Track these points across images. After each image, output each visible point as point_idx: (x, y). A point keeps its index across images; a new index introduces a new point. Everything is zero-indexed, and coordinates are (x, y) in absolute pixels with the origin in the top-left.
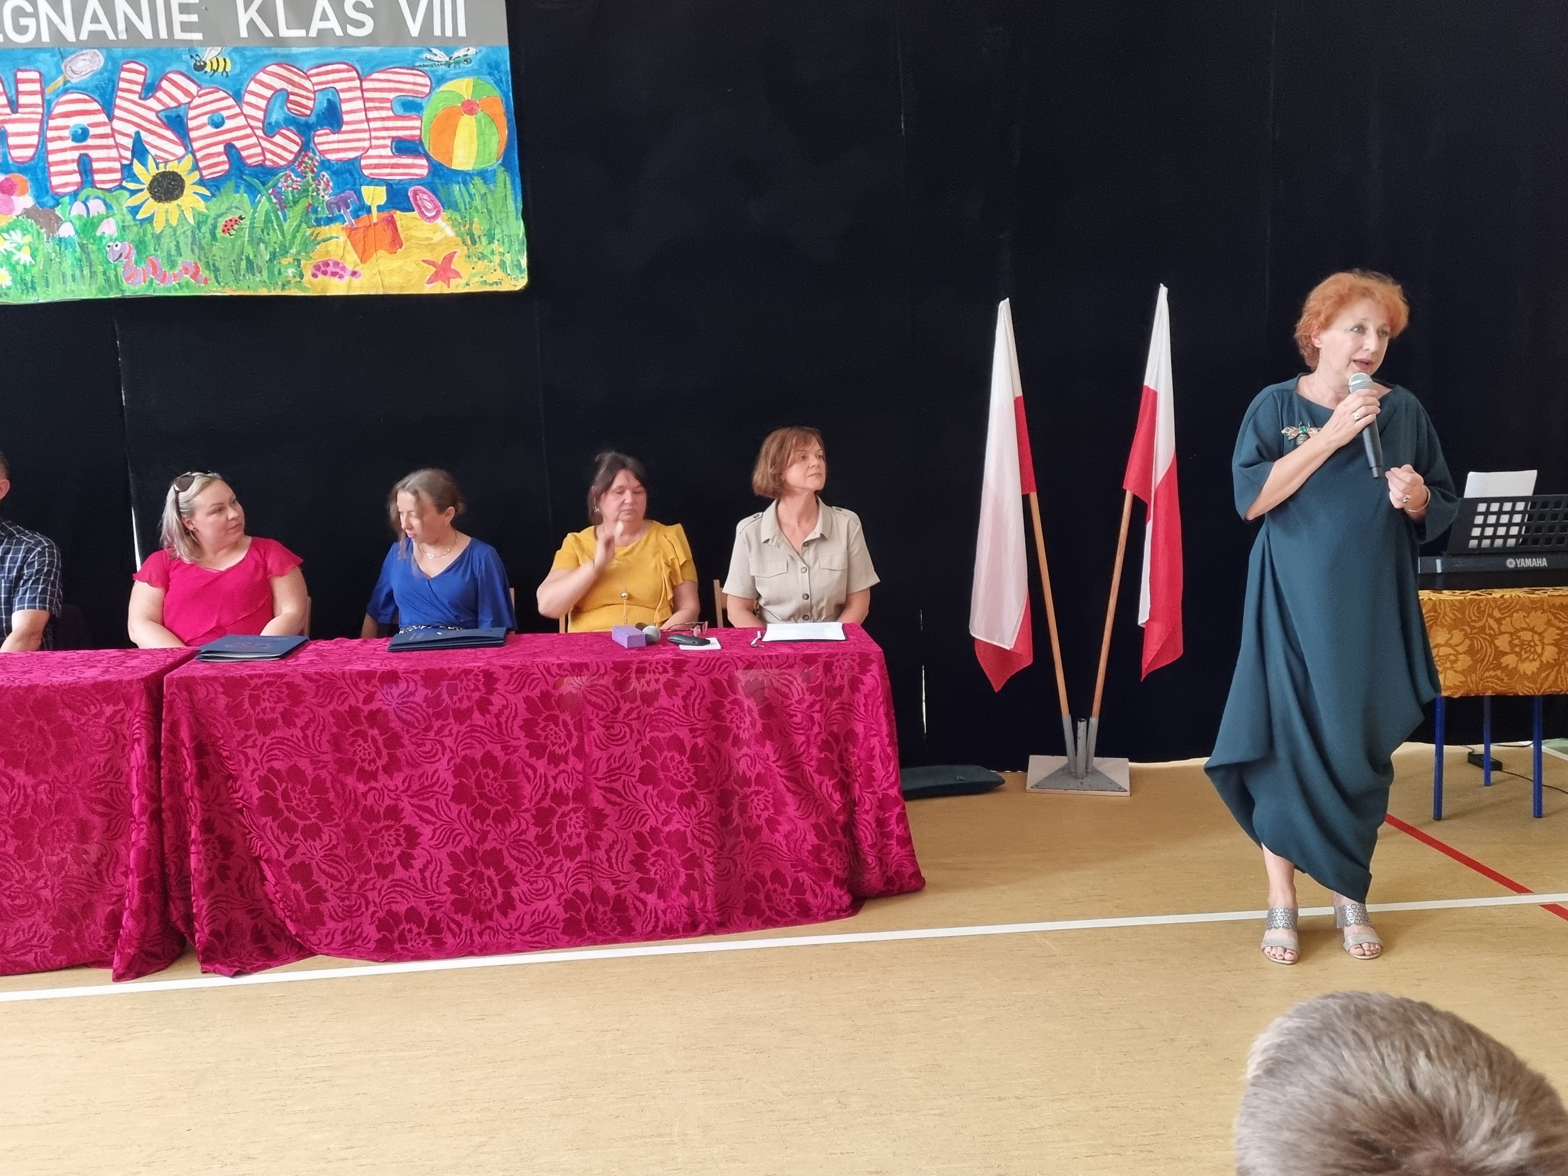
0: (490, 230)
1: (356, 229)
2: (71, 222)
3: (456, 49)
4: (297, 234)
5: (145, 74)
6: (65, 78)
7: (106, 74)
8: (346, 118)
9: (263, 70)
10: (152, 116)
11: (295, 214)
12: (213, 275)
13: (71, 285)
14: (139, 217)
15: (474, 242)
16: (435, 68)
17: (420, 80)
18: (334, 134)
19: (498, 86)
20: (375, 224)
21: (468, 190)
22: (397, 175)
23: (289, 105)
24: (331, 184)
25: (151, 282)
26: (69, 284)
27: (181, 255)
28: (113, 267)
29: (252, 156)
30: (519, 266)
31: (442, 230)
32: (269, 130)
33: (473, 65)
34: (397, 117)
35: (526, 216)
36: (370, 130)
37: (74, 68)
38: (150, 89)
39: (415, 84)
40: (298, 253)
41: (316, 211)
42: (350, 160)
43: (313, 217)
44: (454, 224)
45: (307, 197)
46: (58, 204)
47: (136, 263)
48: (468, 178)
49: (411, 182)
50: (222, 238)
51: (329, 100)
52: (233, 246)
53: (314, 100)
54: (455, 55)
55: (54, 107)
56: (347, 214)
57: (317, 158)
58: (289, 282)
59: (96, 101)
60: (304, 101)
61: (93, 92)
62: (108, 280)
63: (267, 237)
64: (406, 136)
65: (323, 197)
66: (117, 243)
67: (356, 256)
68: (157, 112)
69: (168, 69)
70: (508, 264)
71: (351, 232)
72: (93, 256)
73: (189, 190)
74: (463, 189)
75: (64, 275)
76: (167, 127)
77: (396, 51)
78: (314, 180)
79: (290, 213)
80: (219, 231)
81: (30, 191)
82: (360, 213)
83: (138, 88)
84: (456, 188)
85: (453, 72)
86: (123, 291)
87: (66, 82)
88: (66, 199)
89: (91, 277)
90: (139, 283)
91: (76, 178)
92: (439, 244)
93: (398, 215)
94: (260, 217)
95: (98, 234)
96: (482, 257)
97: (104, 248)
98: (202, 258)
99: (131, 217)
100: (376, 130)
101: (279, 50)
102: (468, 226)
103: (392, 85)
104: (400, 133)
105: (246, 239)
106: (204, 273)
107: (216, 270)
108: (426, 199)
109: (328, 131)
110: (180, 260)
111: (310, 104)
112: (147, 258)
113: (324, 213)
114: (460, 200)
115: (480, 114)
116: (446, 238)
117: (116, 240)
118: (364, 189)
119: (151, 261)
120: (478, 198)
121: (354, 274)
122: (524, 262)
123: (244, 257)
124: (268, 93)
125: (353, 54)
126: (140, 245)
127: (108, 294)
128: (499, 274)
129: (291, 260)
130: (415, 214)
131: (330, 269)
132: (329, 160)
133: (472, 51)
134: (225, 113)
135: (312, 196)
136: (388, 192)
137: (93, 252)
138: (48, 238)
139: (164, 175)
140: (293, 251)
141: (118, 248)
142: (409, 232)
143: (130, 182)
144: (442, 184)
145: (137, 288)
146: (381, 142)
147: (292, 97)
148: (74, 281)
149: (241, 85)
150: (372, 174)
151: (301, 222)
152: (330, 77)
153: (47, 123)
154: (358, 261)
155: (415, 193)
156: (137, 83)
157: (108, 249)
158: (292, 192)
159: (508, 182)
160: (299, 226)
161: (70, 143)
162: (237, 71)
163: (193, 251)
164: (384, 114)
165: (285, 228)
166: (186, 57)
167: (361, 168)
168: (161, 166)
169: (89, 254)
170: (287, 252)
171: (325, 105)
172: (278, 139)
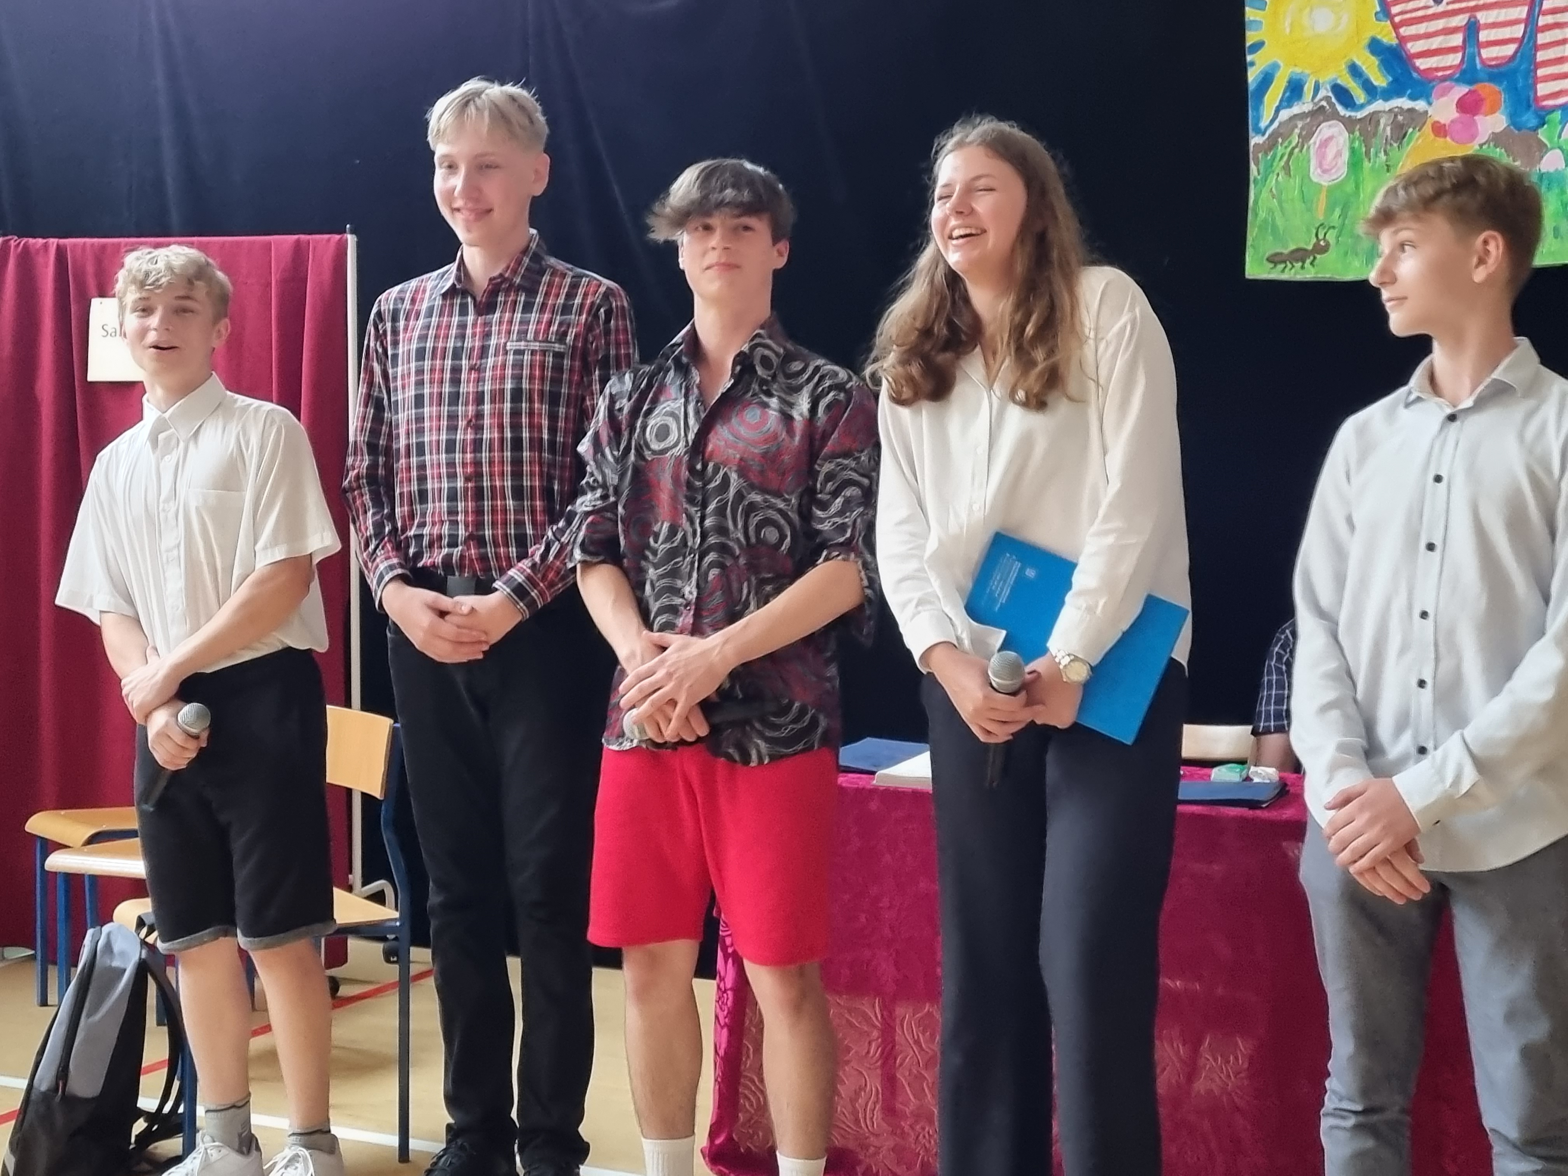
46: (1545, 124)
81: (1503, 107)
88: (1560, 116)
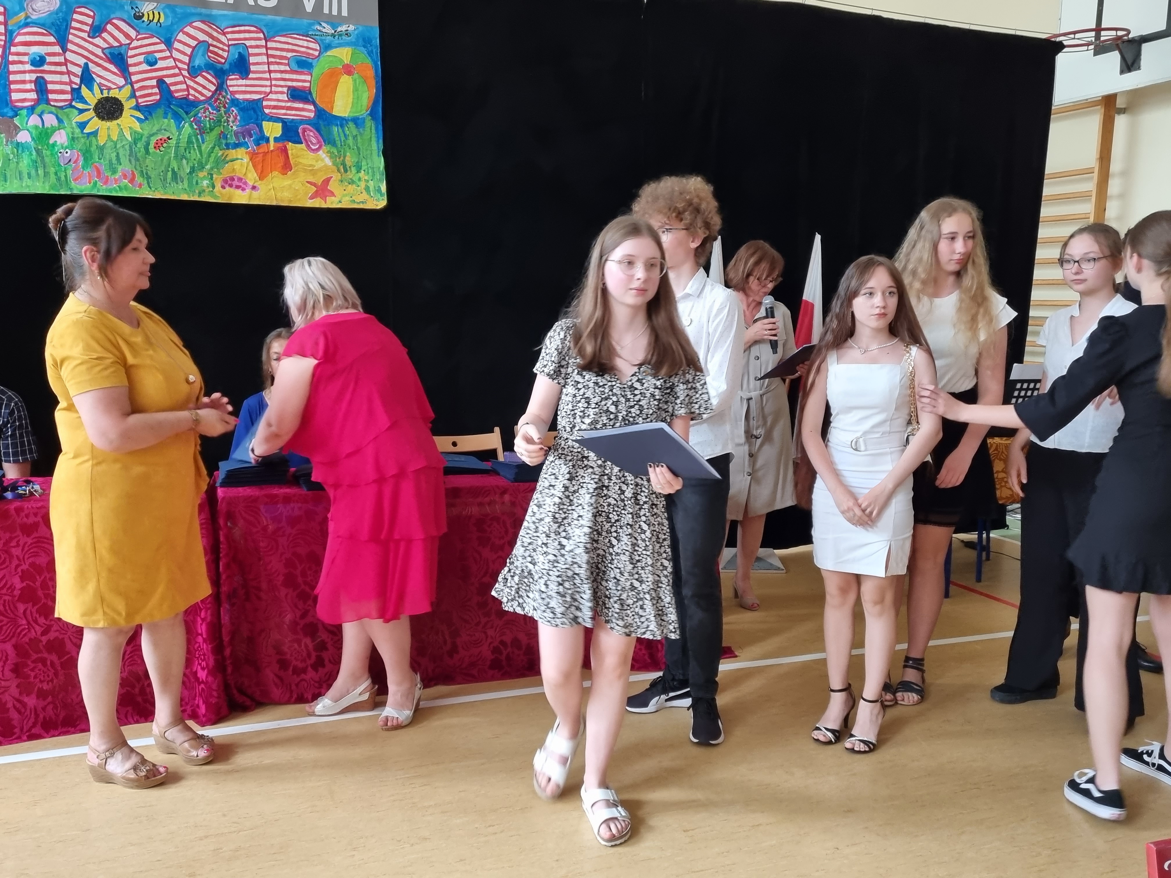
0: (358, 162)
1: (257, 154)
2: (28, 130)
3: (340, 25)
4: (212, 154)
5: (93, 17)
6: (26, 14)
7: (61, 14)
8: (253, 68)
9: (190, 25)
10: (99, 52)
11: (211, 138)
12: (146, 182)
13: (27, 182)
14: (85, 131)
15: (346, 171)
16: (323, 38)
17: (312, 45)
18: (243, 79)
19: (370, 56)
20: (272, 151)
21: (344, 132)
22: (291, 115)
23: (209, 54)
24: (238, 118)
25: (96, 182)
26: (25, 180)
27: (121, 164)
28: (63, 170)
29: (179, 90)
30: (379, 190)
31: (322, 160)
32: (194, 72)
33: (352, 38)
34: (292, 72)
35: (386, 154)
36: (271, 79)
37: (34, 7)
38: (97, 30)
39: (308, 48)
40: (212, 169)
41: (226, 138)
42: (254, 100)
43: (224, 142)
44: (332, 156)
45: (220, 126)
46: (16, 115)
47: (83, 168)
48: (344, 122)
49: (302, 122)
50: (154, 152)
51: (240, 53)
52: (162, 160)
53: (228, 52)
54: (339, 29)
55: (16, 37)
56: (250, 142)
57: (229, 97)
58: (204, 191)
59: (52, 35)
60: (220, 52)
61: (49, 28)
62: (59, 179)
63: (188, 155)
64: (299, 86)
65: (232, 127)
66: (67, 150)
67: (256, 174)
68: (103, 49)
69: (112, 16)
70: (372, 188)
71: (253, 156)
72: (47, 160)
73: (126, 113)
74: (340, 130)
75: (20, 173)
76: (111, 62)
77: (295, 21)
78: (225, 114)
79: (207, 138)
80: (152, 146)
82: (260, 142)
83: (87, 28)
84: (335, 129)
85: (337, 42)
86: (71, 189)
87: (27, 17)
88: (24, 112)
89: (44, 176)
90: (86, 183)
91: (33, 96)
92: (320, 170)
93: (290, 146)
94: (184, 138)
95: (51, 141)
96: (352, 182)
97: (56, 153)
98: (138, 167)
99: (79, 130)
100: (276, 79)
101: (204, 11)
102: (342, 158)
103: (290, 47)
104: (295, 84)
105: (173, 155)
106: (139, 179)
107: (149, 178)
108: (312, 136)
109: (238, 77)
110: (120, 168)
111: (225, 54)
112: (92, 164)
113: (232, 140)
114: (337, 139)
115: (356, 76)
116: (326, 166)
117: (66, 148)
118: (264, 123)
119: (96, 166)
120: (350, 138)
121: (254, 188)
122: (384, 188)
123: (170, 169)
124: (193, 43)
125: (261, 20)
126: (87, 154)
127: (59, 190)
128: (365, 196)
129: (206, 174)
130: (303, 146)
131: (236, 183)
132: (238, 99)
133: (352, 28)
134: (158, 55)
135: (224, 126)
136: (283, 128)
137: (47, 156)
138: (7, 142)
139: (107, 99)
140: (208, 167)
141: (68, 155)
142: (297, 160)
143: (79, 102)
144: (324, 125)
145: (83, 187)
146: (280, 89)
147: (211, 48)
148: (29, 178)
149: (172, 34)
150: (271, 113)
151: (215, 145)
152: (242, 36)
153: (10, 49)
154: (257, 178)
155: (304, 131)
156: (86, 24)
157: (59, 154)
158: (209, 121)
159: (373, 128)
160: (213, 148)
161: (28, 67)
162: (169, 23)
163: (130, 160)
164: (282, 68)
165: (203, 148)
166: (128, 8)
167: (263, 107)
168: (105, 92)
169: (43, 157)
170: (203, 168)
171: (237, 57)
172: (199, 79)
